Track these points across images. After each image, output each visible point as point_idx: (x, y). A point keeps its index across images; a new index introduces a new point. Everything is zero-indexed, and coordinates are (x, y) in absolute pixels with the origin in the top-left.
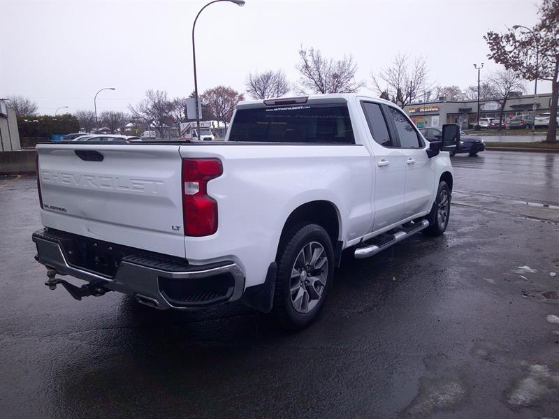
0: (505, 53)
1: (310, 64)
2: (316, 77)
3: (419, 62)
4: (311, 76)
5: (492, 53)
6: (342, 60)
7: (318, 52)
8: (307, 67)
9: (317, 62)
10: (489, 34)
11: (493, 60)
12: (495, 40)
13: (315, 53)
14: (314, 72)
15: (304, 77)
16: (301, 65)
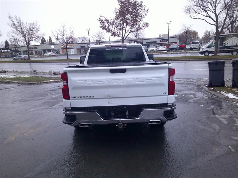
0: (105, 26)
1: (16, 23)
2: (20, 30)
3: (70, 27)
4: (17, 29)
5: (101, 26)
6: (32, 22)
7: (19, 18)
8: (14, 24)
9: (20, 22)
10: (99, 19)
11: (101, 29)
12: (102, 21)
13: (18, 18)
14: (19, 27)
15: (13, 29)
16: (10, 23)
